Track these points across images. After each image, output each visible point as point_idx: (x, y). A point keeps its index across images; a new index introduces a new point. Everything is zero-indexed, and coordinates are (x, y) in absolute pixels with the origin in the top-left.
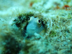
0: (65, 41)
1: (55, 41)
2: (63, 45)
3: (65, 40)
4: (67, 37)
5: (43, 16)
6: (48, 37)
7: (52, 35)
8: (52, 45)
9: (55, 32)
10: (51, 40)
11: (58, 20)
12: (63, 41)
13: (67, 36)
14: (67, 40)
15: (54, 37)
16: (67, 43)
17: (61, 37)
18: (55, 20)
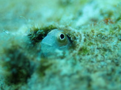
0: (103, 61)
1: (87, 61)
2: (99, 67)
3: (102, 59)
4: (106, 57)
5: (70, 31)
6: (76, 55)
7: (82, 54)
8: (82, 66)
9: (87, 49)
10: (81, 59)
11: (94, 35)
12: (99, 61)
13: (106, 55)
14: (107, 60)
15: (86, 56)
16: (106, 64)
17: (97, 56)
18: (88, 35)
